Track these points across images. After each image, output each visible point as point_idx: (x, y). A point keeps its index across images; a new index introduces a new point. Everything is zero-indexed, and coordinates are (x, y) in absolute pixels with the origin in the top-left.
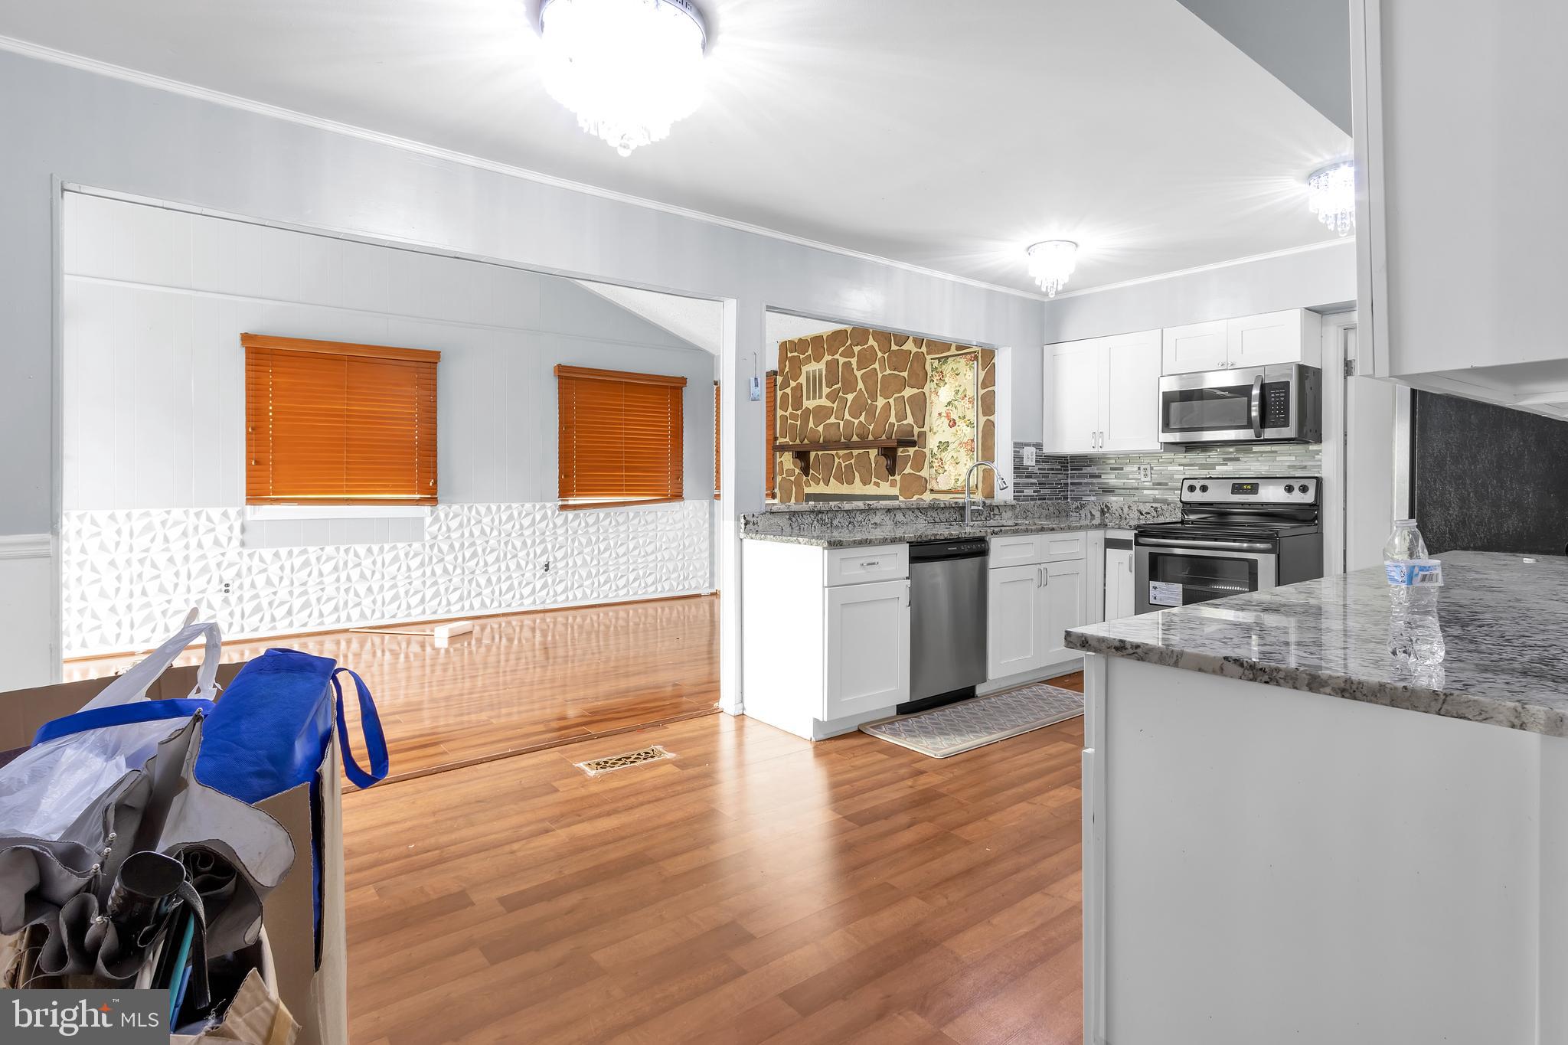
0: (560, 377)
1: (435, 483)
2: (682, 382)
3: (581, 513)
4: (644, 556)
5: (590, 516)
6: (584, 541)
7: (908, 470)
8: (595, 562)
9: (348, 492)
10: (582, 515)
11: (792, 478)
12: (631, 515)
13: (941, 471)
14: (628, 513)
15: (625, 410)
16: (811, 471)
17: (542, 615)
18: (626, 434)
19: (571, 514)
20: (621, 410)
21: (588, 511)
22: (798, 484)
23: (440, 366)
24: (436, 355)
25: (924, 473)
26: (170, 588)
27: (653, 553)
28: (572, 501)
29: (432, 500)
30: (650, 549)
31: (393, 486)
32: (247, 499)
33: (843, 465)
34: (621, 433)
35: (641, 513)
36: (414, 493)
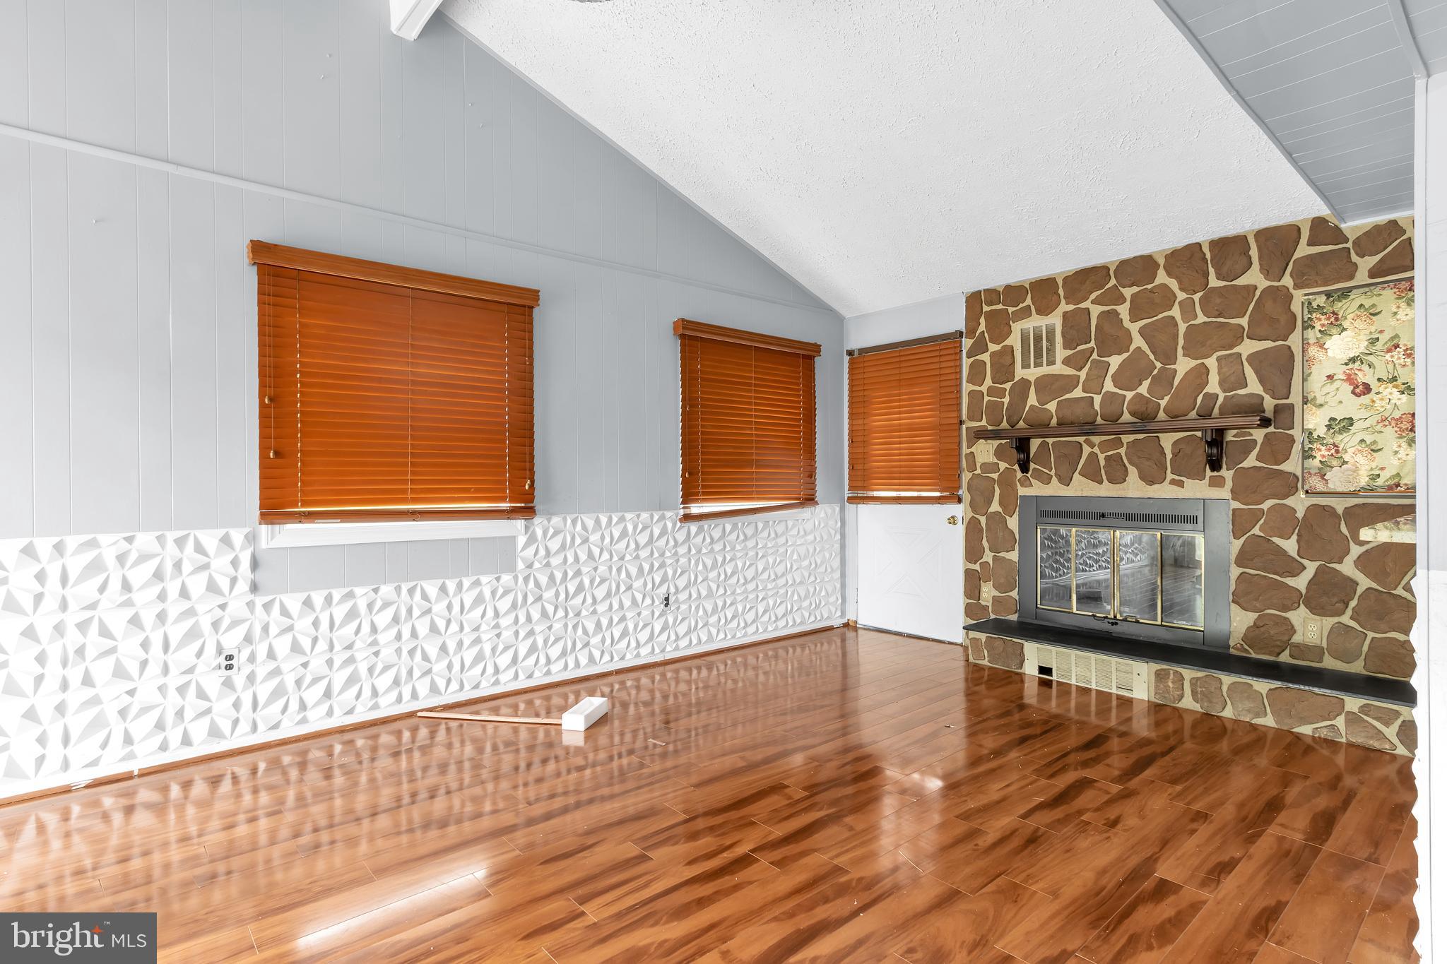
0: (682, 337)
1: (532, 485)
2: (816, 349)
3: (706, 524)
4: (774, 580)
5: (714, 529)
6: (709, 563)
7: (1251, 461)
8: (721, 591)
9: (414, 501)
10: (706, 527)
11: (995, 476)
12: (760, 526)
13: (1335, 463)
14: (756, 523)
15: (756, 385)
16: (1032, 466)
17: (661, 669)
18: (756, 416)
19: (694, 527)
20: (750, 385)
21: (713, 522)
22: (1007, 483)
23: (536, 311)
24: (534, 295)
25: (1292, 465)
26: (133, 668)
27: (783, 575)
28: (695, 509)
29: (528, 511)
30: (780, 570)
31: (477, 490)
32: (262, 515)
33: (1101, 457)
34: (751, 416)
35: (771, 523)
36: (503, 499)
